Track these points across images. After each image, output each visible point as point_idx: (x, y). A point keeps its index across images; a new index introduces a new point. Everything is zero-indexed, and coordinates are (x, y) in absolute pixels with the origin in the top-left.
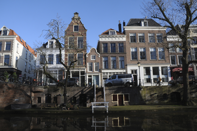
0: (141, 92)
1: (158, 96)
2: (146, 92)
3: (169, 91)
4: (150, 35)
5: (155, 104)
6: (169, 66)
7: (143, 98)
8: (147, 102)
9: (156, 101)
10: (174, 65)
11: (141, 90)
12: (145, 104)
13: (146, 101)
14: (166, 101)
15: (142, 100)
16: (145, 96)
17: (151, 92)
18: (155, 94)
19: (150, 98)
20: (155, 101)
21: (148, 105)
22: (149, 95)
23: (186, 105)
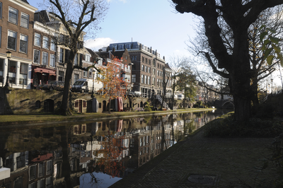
0: (8, 95)
1: (30, 103)
2: (15, 96)
3: (43, 97)
4: (12, 10)
5: (26, 114)
6: (30, 63)
7: (11, 105)
8: (16, 111)
9: (27, 110)
10: (36, 64)
11: (8, 92)
12: (11, 113)
13: (14, 109)
14: (38, 110)
15: (9, 108)
16: (13, 102)
17: (21, 97)
18: (27, 100)
19: (19, 106)
20: (25, 110)
21: (17, 114)
22: (19, 101)
23: (65, 115)
